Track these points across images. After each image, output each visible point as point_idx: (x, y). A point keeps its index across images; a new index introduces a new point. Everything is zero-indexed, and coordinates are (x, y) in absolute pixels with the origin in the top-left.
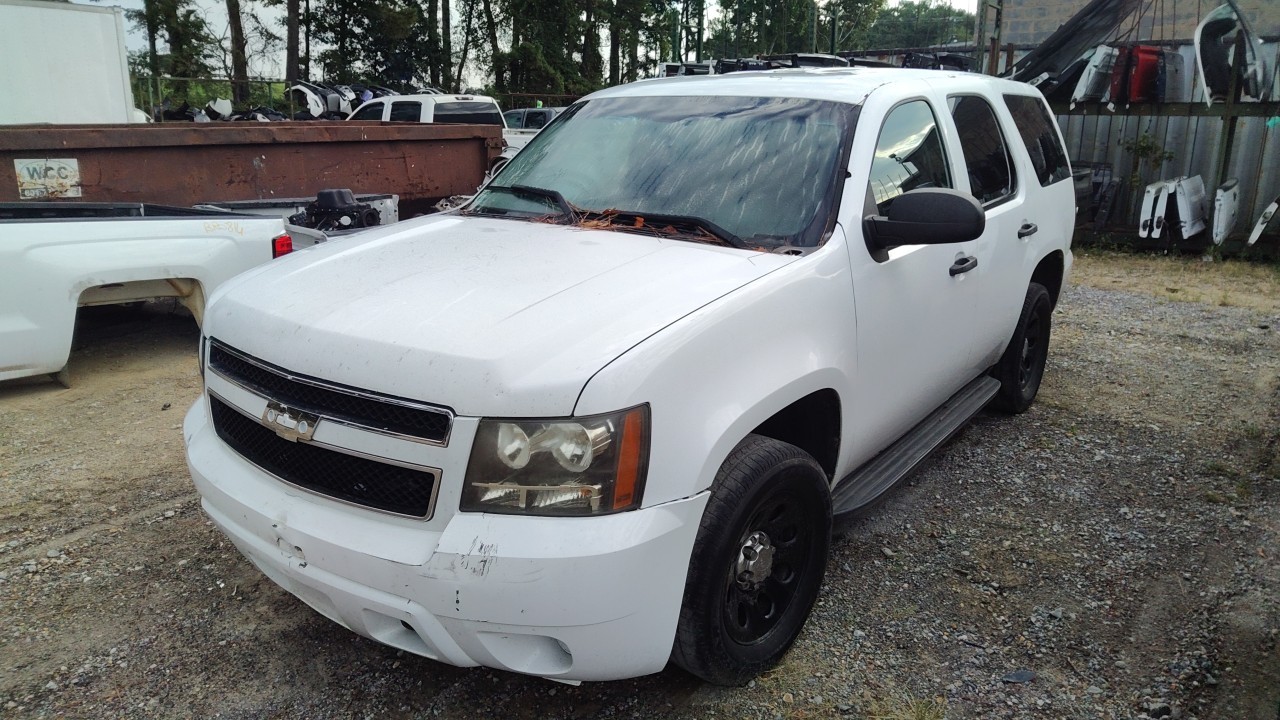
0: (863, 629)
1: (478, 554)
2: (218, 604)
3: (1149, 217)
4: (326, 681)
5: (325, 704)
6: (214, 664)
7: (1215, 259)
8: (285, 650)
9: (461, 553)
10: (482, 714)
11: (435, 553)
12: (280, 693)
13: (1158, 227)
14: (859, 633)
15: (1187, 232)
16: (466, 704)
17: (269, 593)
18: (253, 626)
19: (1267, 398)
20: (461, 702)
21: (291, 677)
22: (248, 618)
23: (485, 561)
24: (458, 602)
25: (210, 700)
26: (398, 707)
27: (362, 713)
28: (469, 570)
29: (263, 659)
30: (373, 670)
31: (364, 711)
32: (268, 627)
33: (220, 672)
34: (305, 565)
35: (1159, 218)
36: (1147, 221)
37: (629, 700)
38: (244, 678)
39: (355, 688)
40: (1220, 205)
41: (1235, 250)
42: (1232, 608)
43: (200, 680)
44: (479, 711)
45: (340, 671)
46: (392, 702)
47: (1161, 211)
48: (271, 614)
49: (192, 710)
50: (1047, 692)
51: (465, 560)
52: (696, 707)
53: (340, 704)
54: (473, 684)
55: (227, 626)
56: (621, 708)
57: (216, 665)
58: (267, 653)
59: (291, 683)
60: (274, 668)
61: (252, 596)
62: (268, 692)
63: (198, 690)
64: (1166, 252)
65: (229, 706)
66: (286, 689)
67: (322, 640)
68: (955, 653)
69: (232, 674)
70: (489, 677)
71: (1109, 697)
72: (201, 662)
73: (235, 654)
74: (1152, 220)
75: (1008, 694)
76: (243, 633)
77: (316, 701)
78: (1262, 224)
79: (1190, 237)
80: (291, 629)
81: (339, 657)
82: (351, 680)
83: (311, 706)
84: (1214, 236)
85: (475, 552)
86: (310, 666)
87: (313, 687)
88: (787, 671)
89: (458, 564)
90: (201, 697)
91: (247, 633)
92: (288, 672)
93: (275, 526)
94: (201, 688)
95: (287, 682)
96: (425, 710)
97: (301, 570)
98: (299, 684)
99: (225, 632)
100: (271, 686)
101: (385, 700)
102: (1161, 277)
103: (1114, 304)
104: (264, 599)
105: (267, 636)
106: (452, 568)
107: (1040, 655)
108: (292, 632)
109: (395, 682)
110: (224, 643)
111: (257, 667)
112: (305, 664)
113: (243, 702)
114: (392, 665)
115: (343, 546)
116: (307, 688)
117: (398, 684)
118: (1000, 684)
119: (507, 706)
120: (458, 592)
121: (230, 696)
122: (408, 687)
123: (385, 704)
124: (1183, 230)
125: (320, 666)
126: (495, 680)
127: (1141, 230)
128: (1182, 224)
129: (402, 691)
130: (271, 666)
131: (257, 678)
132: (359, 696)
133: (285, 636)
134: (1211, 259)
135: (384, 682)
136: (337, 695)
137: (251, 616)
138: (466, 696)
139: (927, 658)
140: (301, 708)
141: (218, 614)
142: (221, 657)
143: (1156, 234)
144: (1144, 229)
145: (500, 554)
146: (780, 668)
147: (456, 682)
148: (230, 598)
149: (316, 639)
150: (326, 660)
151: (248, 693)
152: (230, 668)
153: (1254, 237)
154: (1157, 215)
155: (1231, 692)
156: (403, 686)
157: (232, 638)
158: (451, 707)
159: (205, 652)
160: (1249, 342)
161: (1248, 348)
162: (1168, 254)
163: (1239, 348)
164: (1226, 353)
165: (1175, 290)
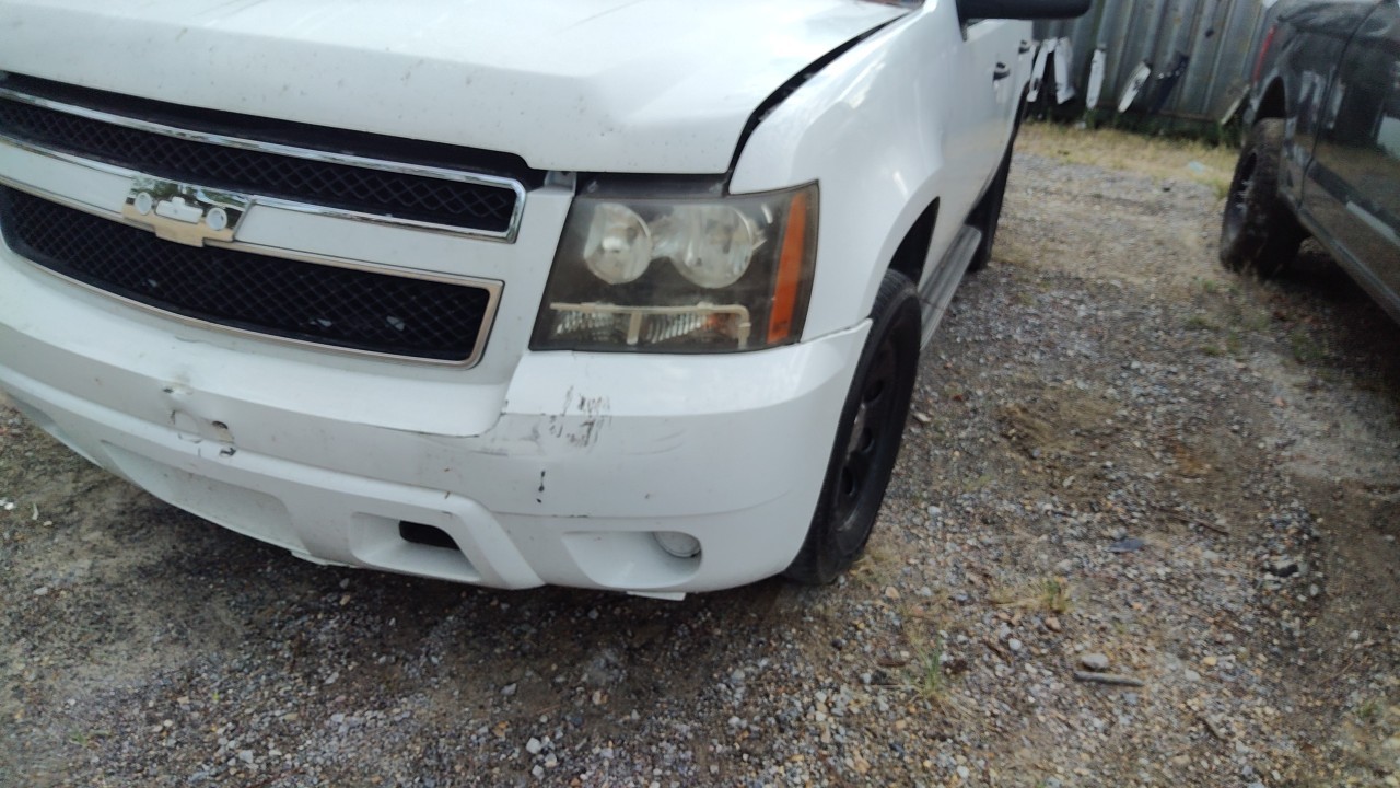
0: (937, 505)
1: (578, 412)
2: (13, 533)
4: (239, 633)
5: (252, 668)
6: (37, 625)
7: (1087, 127)
8: (153, 595)
9: (550, 412)
10: (504, 656)
11: (502, 414)
12: (169, 658)
13: (1034, 89)
14: (934, 510)
15: (1062, 97)
16: (474, 643)
17: (96, 514)
18: (86, 563)
19: (1201, 255)
20: (467, 643)
21: (181, 632)
22: (72, 552)
23: (591, 424)
24: (541, 489)
25: (49, 682)
26: (370, 658)
27: (317, 673)
28: (564, 439)
29: (122, 609)
30: (308, 610)
31: (320, 670)
32: (112, 562)
33: (51, 636)
34: (232, 452)
35: (1037, 79)
37: (701, 614)
38: (99, 641)
39: (292, 638)
40: (1097, 68)
41: (1106, 117)
42: (1292, 459)
43: (19, 651)
44: (498, 651)
45: (256, 616)
46: (359, 652)
47: (1039, 72)
48: (110, 543)
49: (20, 698)
50: (1161, 560)
51: (557, 424)
52: (787, 616)
53: (278, 664)
54: (474, 615)
55: (39, 565)
56: (695, 626)
57: (42, 625)
58: (124, 601)
59: (181, 639)
60: (144, 620)
61: (68, 519)
62: (148, 658)
63: (22, 666)
64: (1042, 116)
65: (86, 686)
66: (178, 651)
67: (209, 574)
68: (1047, 525)
69: (75, 637)
70: (495, 603)
71: (1227, 560)
72: (13, 624)
73: (69, 606)
75: (1125, 566)
76: (71, 574)
77: (235, 664)
78: (1133, 91)
79: (1064, 102)
80: (153, 562)
81: (248, 597)
82: (280, 628)
83: (230, 672)
84: (1088, 101)
85: (573, 410)
86: (205, 613)
87: (223, 645)
88: (877, 560)
89: (544, 430)
90: (32, 677)
91: (79, 573)
92: (170, 625)
93: (168, 391)
94: (27, 664)
95: (175, 641)
96: (417, 657)
97: (226, 460)
98: (196, 642)
99: (40, 575)
100: (149, 649)
101: (347, 651)
102: (1048, 140)
104: (89, 522)
105: (116, 576)
106: (535, 436)
107: (1134, 521)
108: (157, 566)
109: (353, 623)
110: (43, 591)
111: (115, 622)
112: (196, 612)
113: (111, 677)
114: (338, 600)
115: (319, 414)
116: (213, 645)
117: (358, 626)
118: (1112, 556)
119: (535, 638)
120: (543, 474)
121: (84, 670)
122: (377, 630)
123: (349, 656)
124: (1058, 93)
125: (222, 613)
126: (504, 606)
128: (1058, 87)
129: (369, 635)
130: (137, 619)
131: (120, 639)
132: (303, 649)
133: (145, 572)
134: (1083, 125)
135: (335, 626)
136: (266, 652)
137: (77, 548)
138: (470, 633)
139: (1021, 533)
140: (214, 676)
141: (16, 548)
142: (47, 612)
143: (1032, 96)
145: (615, 412)
146: (867, 558)
147: (449, 614)
148: (32, 525)
149: (200, 573)
150: (228, 603)
151: (113, 663)
152: (68, 628)
153: (1124, 105)
154: (1037, 75)
155: (1333, 542)
156: (368, 627)
157: (56, 583)
158: (454, 649)
159: (15, 608)
160: (1159, 203)
161: (1162, 209)
162: (1044, 119)
163: (1153, 209)
164: (1143, 213)
165: (1066, 154)
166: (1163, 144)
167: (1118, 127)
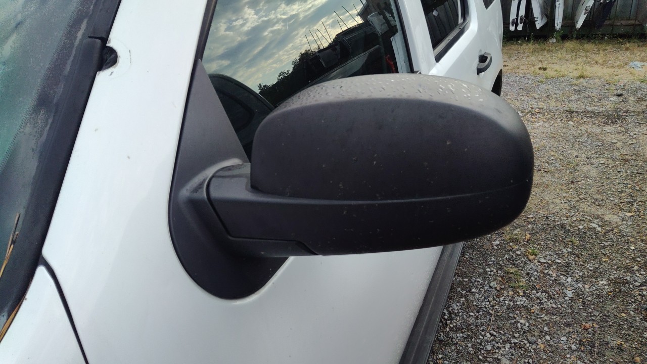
3: (515, 17)
7: (558, 41)
13: (521, 23)
15: (539, 24)
35: (521, 17)
36: (514, 20)
40: (559, 4)
41: (569, 33)
47: (522, 12)
64: (526, 38)
74: (517, 19)
78: (585, 14)
79: (541, 28)
84: (556, 25)
103: (511, 86)
124: (536, 23)
127: (511, 25)
128: (536, 19)
134: (555, 40)
143: (520, 27)
144: (513, 25)
153: (579, 24)
154: (520, 15)
160: (617, 110)
161: (620, 117)
162: (529, 40)
163: (614, 118)
164: (606, 123)
165: (545, 69)
166: (609, 47)
167: (577, 38)
